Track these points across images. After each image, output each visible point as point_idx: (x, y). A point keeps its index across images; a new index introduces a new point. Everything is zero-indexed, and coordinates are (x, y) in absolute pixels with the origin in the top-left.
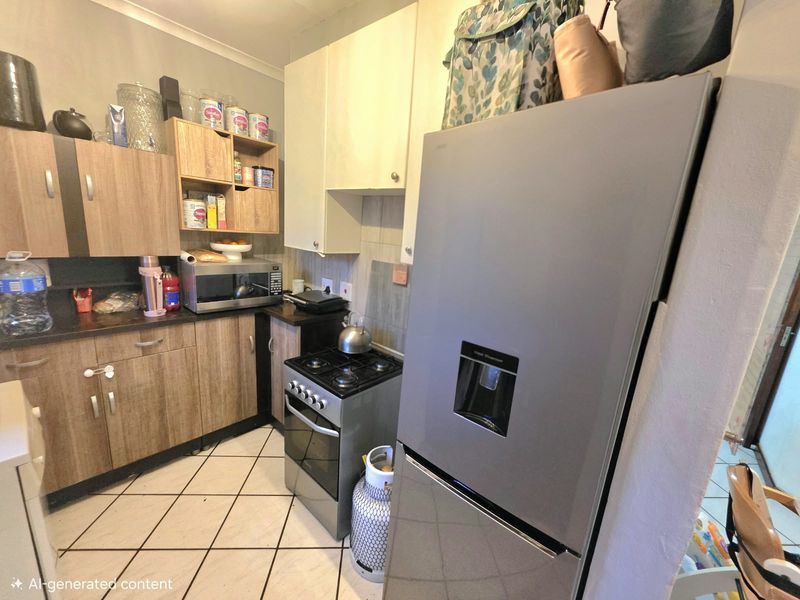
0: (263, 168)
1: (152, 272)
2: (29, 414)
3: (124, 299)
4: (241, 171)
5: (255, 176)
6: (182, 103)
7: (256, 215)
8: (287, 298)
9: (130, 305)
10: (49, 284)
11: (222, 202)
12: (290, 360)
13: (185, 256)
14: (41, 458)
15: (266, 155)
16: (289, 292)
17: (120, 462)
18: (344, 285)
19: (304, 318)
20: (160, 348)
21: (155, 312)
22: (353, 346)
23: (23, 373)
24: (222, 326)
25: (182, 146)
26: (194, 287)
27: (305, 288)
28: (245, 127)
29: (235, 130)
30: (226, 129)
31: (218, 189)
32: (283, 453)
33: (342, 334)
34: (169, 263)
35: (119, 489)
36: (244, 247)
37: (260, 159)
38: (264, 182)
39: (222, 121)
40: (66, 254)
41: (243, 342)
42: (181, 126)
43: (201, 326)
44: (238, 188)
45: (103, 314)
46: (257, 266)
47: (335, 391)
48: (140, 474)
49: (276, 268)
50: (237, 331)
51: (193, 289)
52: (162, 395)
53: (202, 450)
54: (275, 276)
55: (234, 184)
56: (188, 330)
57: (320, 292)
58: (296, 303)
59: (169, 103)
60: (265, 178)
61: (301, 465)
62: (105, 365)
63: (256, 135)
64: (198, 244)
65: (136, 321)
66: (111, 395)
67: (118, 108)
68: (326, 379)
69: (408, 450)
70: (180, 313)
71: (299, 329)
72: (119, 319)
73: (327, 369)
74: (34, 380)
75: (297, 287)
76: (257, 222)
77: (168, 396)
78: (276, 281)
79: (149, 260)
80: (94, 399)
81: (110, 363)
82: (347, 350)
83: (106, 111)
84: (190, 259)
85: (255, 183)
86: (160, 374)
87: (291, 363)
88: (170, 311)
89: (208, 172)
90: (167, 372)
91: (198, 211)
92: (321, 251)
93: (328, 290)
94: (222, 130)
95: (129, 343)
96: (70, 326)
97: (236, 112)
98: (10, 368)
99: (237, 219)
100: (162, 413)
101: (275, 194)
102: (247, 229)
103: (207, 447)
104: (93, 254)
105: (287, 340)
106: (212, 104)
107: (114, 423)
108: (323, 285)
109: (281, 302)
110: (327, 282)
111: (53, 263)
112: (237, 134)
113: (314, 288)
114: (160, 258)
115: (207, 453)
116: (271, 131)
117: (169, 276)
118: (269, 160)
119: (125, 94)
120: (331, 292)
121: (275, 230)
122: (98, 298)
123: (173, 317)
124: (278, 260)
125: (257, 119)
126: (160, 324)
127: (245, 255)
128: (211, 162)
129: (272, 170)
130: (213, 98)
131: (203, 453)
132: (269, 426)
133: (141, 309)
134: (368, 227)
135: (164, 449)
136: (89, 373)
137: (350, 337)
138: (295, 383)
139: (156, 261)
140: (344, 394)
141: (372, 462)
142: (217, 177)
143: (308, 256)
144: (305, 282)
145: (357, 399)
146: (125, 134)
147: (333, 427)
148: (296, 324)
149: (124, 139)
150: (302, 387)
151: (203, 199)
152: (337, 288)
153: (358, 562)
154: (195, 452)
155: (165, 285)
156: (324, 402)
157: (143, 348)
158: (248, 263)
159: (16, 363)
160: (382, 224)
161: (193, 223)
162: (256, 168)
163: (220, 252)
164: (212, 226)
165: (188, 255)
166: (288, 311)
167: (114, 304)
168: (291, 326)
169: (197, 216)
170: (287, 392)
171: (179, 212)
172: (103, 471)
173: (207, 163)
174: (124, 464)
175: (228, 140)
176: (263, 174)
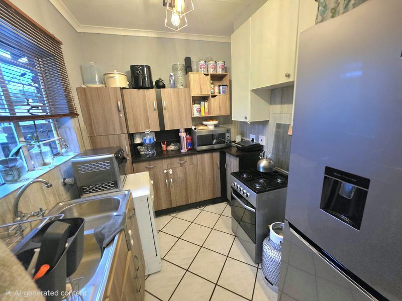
0: (222, 85)
1: (183, 135)
2: (150, 183)
3: (175, 145)
4: (214, 89)
5: (219, 90)
6: (192, 66)
7: (220, 107)
8: (233, 144)
9: (177, 147)
10: (155, 140)
11: (206, 104)
12: (234, 173)
13: (193, 128)
14: (153, 197)
15: (224, 79)
16: (234, 142)
17: (174, 205)
18: (261, 137)
19: (240, 153)
20: (186, 164)
21: (184, 150)
22: (264, 168)
23: (149, 169)
24: (207, 156)
25: (192, 83)
26: (197, 140)
27: (242, 139)
28: (215, 69)
29: (211, 71)
30: (208, 72)
31: (205, 98)
32: (231, 216)
33: (259, 162)
34: (188, 131)
35: (174, 215)
36: (215, 122)
37: (222, 81)
38: (223, 92)
39: (206, 69)
40: (159, 130)
41: (215, 164)
42: (191, 75)
43: (199, 156)
44: (213, 97)
45: (169, 151)
46: (221, 130)
47: (254, 189)
48: (180, 211)
49: (228, 131)
50: (212, 158)
51: (196, 140)
52: (186, 182)
53: (200, 207)
54: (228, 134)
55: (211, 95)
56: (195, 157)
57: (249, 141)
58: (237, 147)
59: (188, 67)
60: (224, 90)
61: (239, 223)
62: (169, 169)
63: (220, 71)
64: (198, 122)
65: (178, 154)
66: (171, 180)
67: (172, 74)
68: (249, 183)
69: (291, 226)
70: (192, 151)
71: (238, 159)
72: (173, 153)
73: (250, 179)
74: (152, 172)
75: (238, 139)
76: (220, 110)
77: (188, 183)
78: (228, 137)
79: (182, 130)
80: (167, 181)
81: (171, 168)
82: (261, 170)
83: (169, 76)
84: (195, 129)
85: (219, 93)
86: (185, 174)
87: (234, 174)
88: (189, 150)
89: (201, 92)
90: (188, 174)
91: (198, 109)
92: (248, 121)
93: (253, 140)
94: (206, 73)
95: (176, 161)
96: (161, 155)
97: (212, 63)
98: (146, 167)
99: (212, 110)
100: (186, 189)
101: (228, 96)
102: (216, 114)
103: (202, 206)
104: (166, 129)
105: (233, 164)
106: (202, 62)
107: (172, 190)
108: (251, 137)
109: (231, 146)
110: (252, 136)
111: (156, 133)
112: (212, 73)
113: (246, 139)
114: (185, 129)
115: (202, 208)
116: (226, 68)
117: (188, 136)
118: (225, 81)
119: (174, 68)
120: (255, 141)
121: (228, 113)
122: (168, 145)
123: (190, 152)
124: (230, 127)
125: (220, 63)
126: (185, 155)
127: (216, 126)
128: (202, 88)
129: (227, 85)
130: (203, 60)
131: (200, 208)
132: (226, 202)
133: (180, 149)
134: (275, 106)
135: (187, 203)
136: (165, 171)
137: (263, 164)
138: (235, 183)
139: (184, 130)
140: (259, 192)
141: (273, 229)
142: (204, 94)
143: (243, 124)
144: (242, 136)
145: (265, 195)
146: (174, 84)
147: (253, 207)
148: (237, 156)
149: (174, 86)
150: (238, 186)
151: (200, 103)
152: (257, 139)
153: (265, 277)
154: (198, 207)
155: (187, 140)
156: (248, 194)
157: (180, 164)
158: (217, 129)
159: (148, 166)
160: (282, 103)
161: (196, 114)
162: (219, 86)
163: (206, 125)
164: (203, 115)
165: (195, 127)
166: (234, 150)
167: (172, 147)
168: (235, 158)
169: (197, 111)
170: (232, 187)
171: (191, 110)
172: (170, 207)
173: (201, 88)
174: (175, 206)
175: (208, 76)
176: (223, 88)
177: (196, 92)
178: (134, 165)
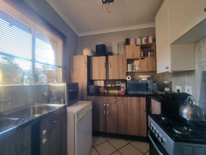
7: (147, 66)
20: (118, 103)
24: (135, 99)
38: (151, 55)
40: (105, 79)
41: (141, 107)
42: (127, 46)
43: (129, 98)
44: (142, 58)
49: (154, 82)
50: (139, 102)
53: (128, 140)
56: (125, 98)
57: (175, 91)
66: (108, 112)
71: (160, 103)
76: (148, 68)
78: (155, 86)
80: (105, 111)
81: (108, 103)
86: (118, 110)
89: (133, 56)
90: (120, 110)
92: (170, 70)
93: (178, 91)
95: (112, 99)
100: (118, 122)
101: (154, 58)
103: (129, 140)
107: (108, 119)
108: (176, 88)
110: (178, 88)
115: (129, 142)
120: (180, 91)
121: (154, 70)
126: (119, 96)
136: (105, 105)
142: (136, 57)
152: (183, 90)
154: (126, 140)
156: (164, 139)
157: (115, 101)
173: (133, 54)
174: (109, 132)
175: (139, 46)
176: (150, 53)
177: (129, 56)
178: (88, 97)
